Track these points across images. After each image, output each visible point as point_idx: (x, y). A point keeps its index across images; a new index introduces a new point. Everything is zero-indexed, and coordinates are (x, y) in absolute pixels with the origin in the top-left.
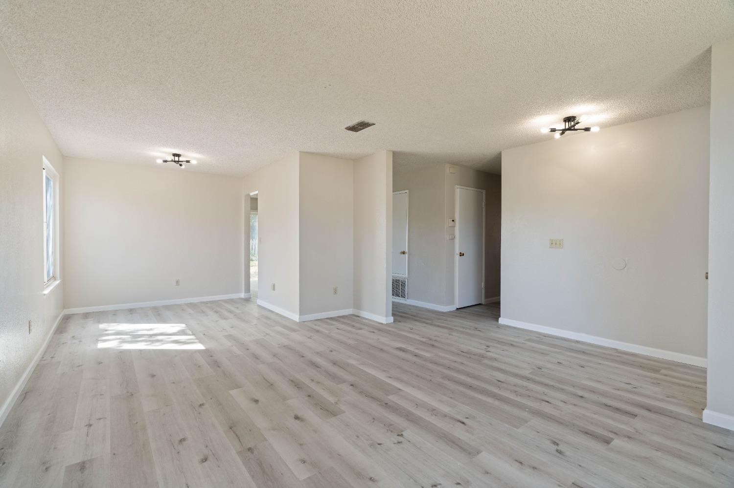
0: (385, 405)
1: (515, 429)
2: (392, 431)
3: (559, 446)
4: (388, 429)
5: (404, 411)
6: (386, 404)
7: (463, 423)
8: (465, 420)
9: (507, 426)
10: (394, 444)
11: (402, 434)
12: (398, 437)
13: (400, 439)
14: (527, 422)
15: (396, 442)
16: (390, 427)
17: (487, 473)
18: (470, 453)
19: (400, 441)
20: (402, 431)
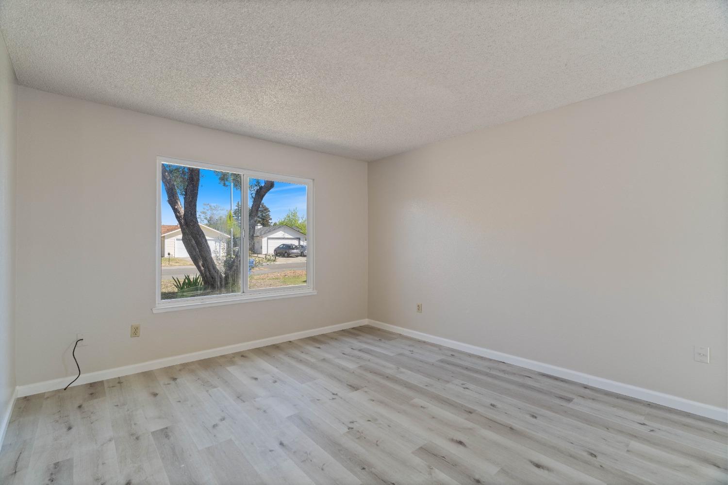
0: (366, 467)
2: (358, 431)
4: (361, 434)
5: (342, 456)
6: (364, 469)
10: (356, 421)
11: (349, 429)
12: (353, 427)
13: (351, 425)
15: (355, 423)
16: (360, 436)
19: (352, 424)
20: (348, 432)
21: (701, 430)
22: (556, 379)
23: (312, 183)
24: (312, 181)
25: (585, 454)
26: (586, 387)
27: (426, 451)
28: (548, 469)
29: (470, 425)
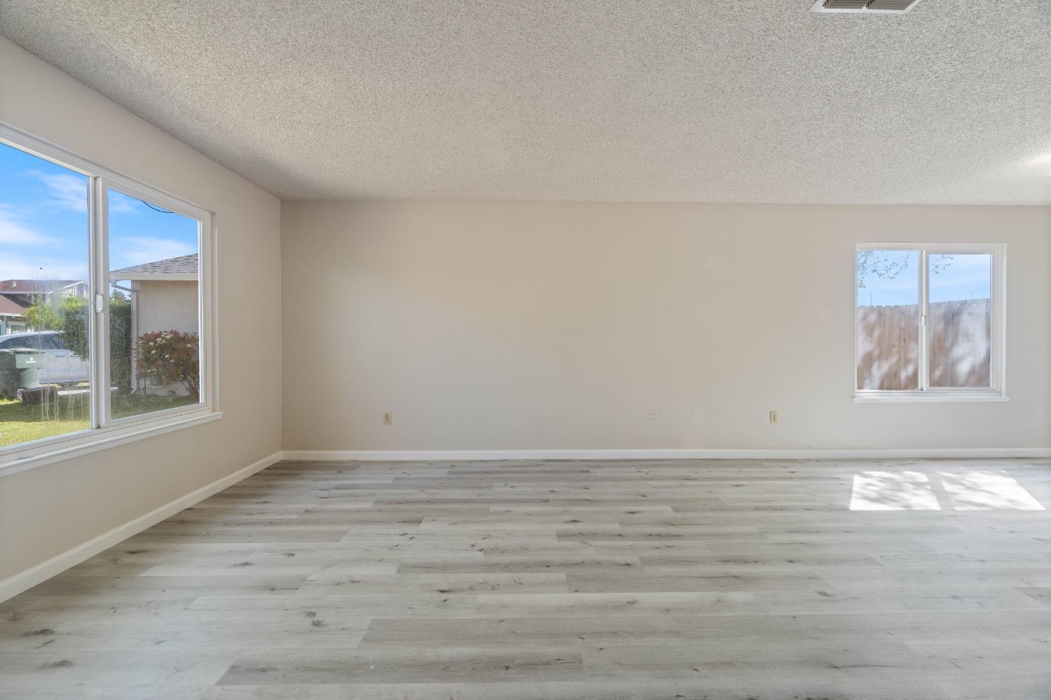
0: (547, 564)
1: (376, 618)
2: (492, 549)
3: (311, 622)
4: (499, 549)
6: (548, 566)
7: (443, 591)
8: (445, 596)
9: (389, 617)
14: (365, 640)
16: (500, 551)
17: (381, 561)
18: (406, 566)
21: (663, 465)
22: (560, 461)
23: (209, 219)
24: (209, 214)
25: (640, 497)
26: (584, 461)
27: (562, 536)
28: (639, 512)
29: (562, 509)
